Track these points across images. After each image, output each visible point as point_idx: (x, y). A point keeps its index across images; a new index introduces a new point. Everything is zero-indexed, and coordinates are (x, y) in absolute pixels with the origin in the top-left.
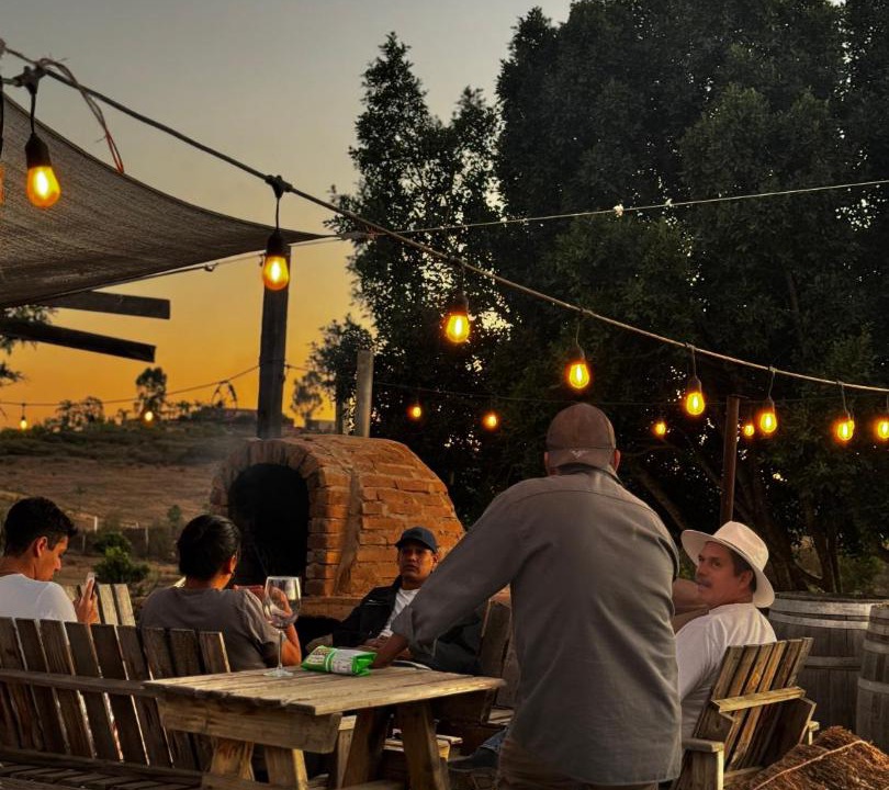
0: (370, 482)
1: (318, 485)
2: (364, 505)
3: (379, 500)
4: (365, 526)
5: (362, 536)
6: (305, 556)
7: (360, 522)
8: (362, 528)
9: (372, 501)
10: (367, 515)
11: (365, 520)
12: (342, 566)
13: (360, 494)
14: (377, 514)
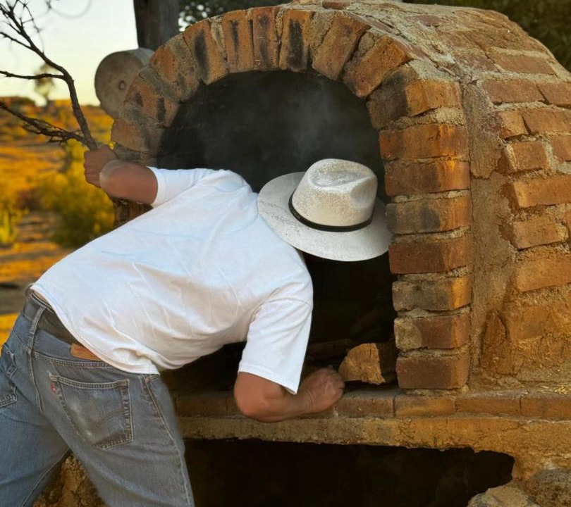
0: (502, 92)
1: (402, 109)
2: (510, 149)
3: (530, 134)
4: (523, 201)
5: (520, 228)
6: (388, 296)
7: (508, 192)
8: (516, 208)
9: (519, 137)
10: (519, 173)
11: (519, 187)
12: (480, 308)
13: (495, 123)
14: (535, 169)
